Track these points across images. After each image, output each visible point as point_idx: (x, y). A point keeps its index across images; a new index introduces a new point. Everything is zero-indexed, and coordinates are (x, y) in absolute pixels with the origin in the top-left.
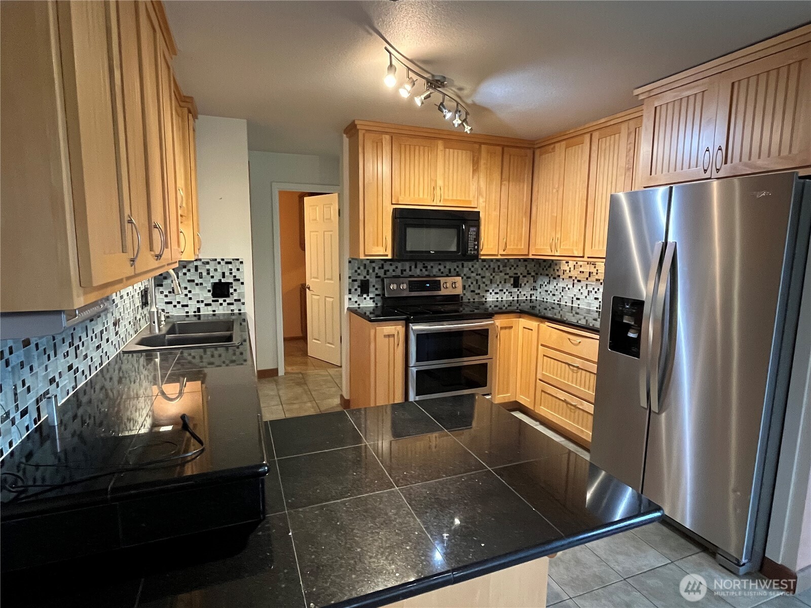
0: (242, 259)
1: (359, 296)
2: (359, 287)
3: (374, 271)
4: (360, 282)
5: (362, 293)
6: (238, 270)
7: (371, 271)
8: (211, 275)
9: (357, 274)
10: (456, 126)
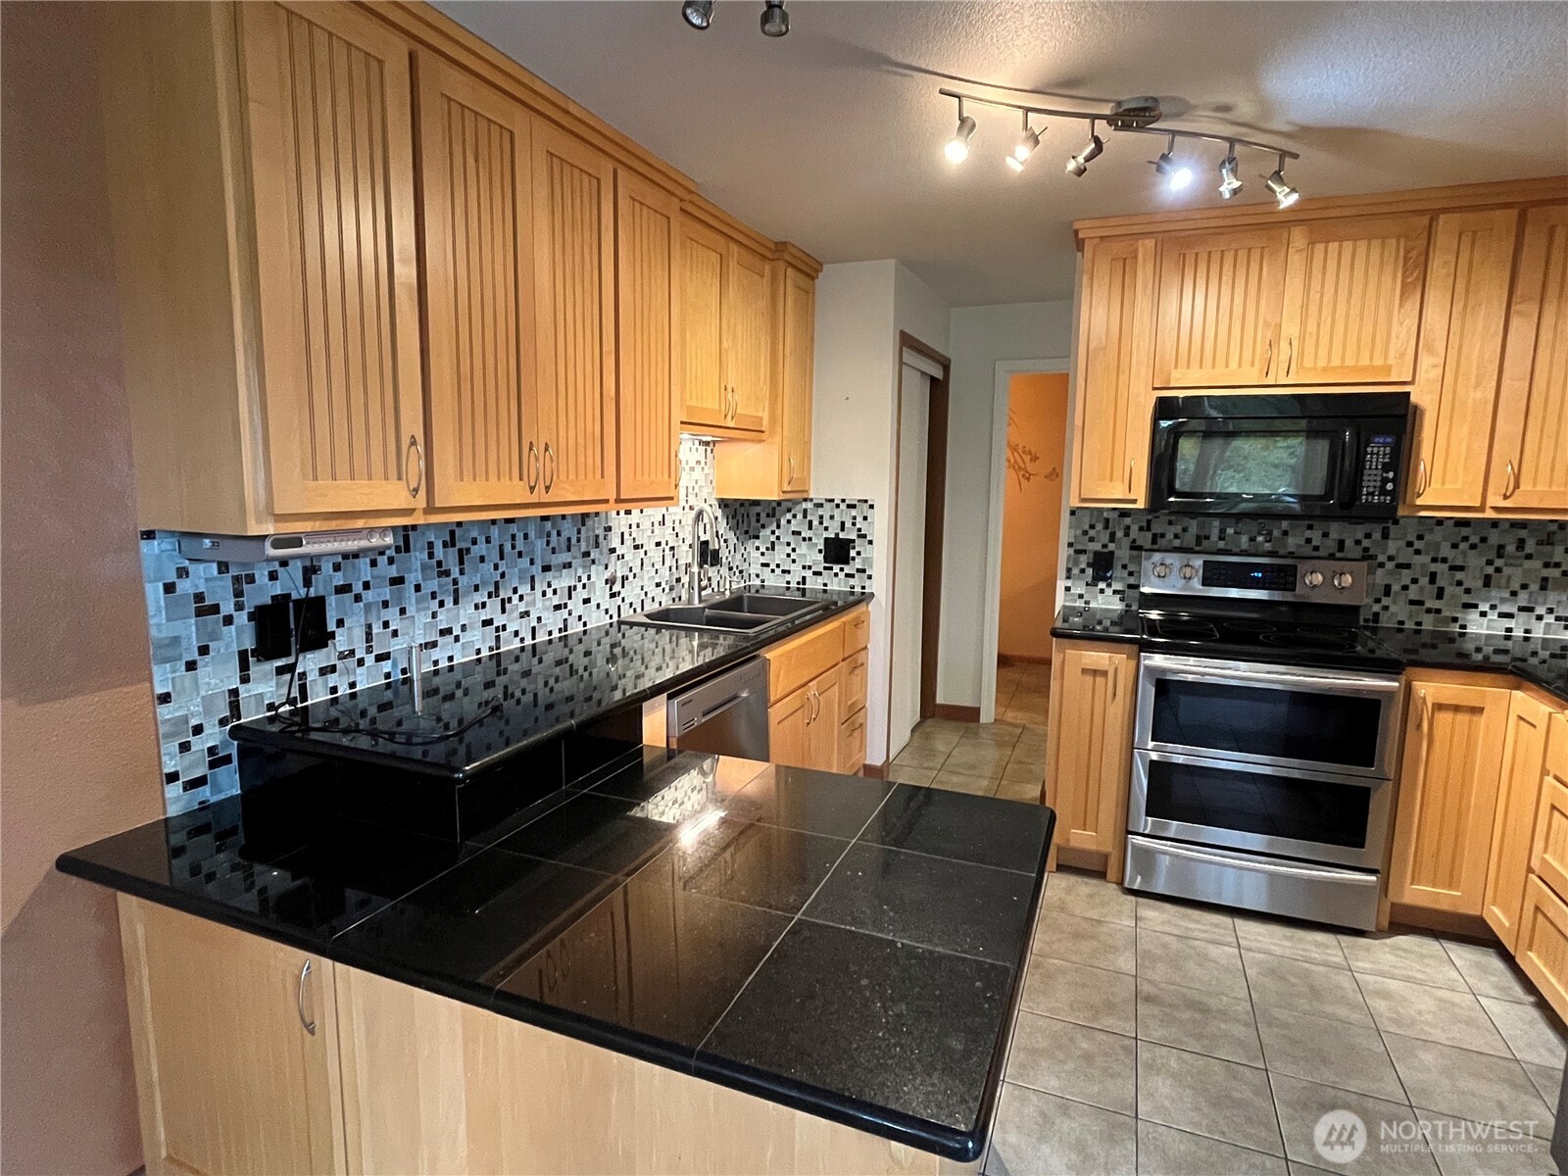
0: (873, 500)
1: (1087, 584)
2: (1089, 565)
3: (1127, 534)
4: (1092, 556)
5: (1096, 579)
6: (865, 518)
7: (1120, 534)
8: (825, 525)
9: (1087, 538)
10: (1227, 195)
